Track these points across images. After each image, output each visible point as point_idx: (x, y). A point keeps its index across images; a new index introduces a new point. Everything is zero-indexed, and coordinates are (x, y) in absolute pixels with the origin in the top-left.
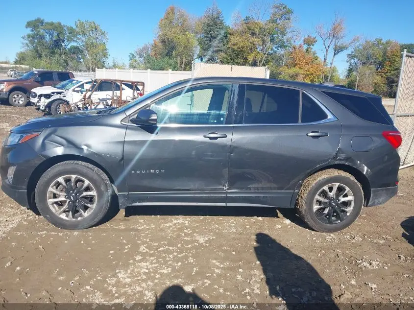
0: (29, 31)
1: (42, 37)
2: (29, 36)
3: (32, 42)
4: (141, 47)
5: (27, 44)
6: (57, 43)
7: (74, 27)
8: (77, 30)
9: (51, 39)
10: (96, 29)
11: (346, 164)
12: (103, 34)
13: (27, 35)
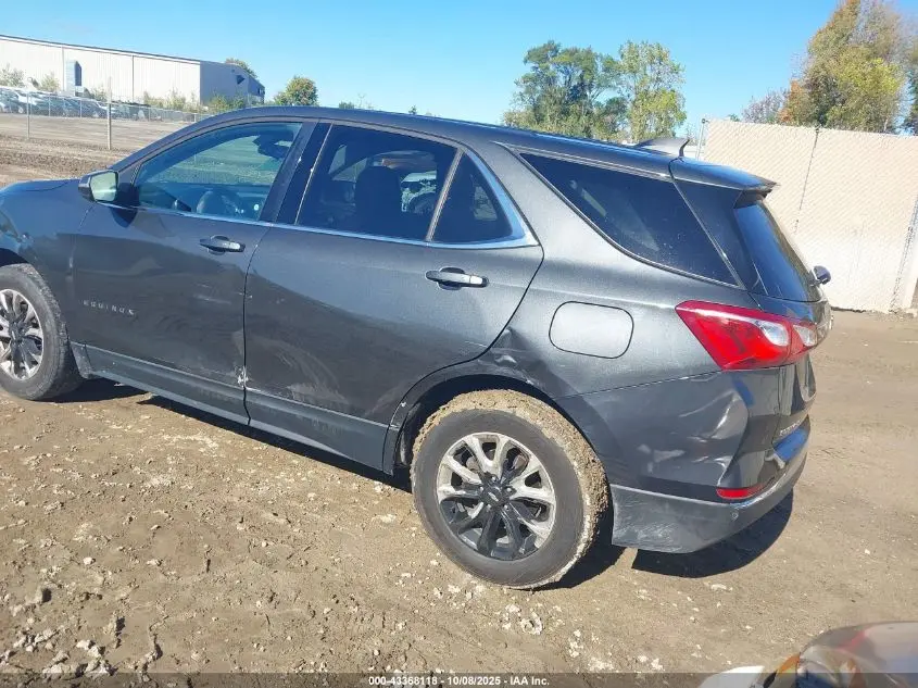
0: (528, 69)
1: (551, 81)
2: (526, 79)
3: (530, 91)
4: (759, 99)
5: (521, 94)
6: (578, 93)
7: (617, 58)
8: (622, 62)
9: (568, 83)
10: (661, 60)
11: (529, 382)
12: (675, 70)
13: (524, 78)
